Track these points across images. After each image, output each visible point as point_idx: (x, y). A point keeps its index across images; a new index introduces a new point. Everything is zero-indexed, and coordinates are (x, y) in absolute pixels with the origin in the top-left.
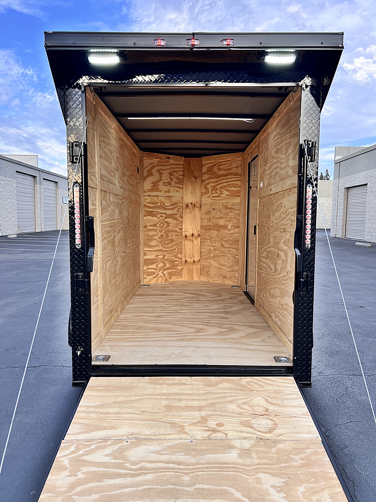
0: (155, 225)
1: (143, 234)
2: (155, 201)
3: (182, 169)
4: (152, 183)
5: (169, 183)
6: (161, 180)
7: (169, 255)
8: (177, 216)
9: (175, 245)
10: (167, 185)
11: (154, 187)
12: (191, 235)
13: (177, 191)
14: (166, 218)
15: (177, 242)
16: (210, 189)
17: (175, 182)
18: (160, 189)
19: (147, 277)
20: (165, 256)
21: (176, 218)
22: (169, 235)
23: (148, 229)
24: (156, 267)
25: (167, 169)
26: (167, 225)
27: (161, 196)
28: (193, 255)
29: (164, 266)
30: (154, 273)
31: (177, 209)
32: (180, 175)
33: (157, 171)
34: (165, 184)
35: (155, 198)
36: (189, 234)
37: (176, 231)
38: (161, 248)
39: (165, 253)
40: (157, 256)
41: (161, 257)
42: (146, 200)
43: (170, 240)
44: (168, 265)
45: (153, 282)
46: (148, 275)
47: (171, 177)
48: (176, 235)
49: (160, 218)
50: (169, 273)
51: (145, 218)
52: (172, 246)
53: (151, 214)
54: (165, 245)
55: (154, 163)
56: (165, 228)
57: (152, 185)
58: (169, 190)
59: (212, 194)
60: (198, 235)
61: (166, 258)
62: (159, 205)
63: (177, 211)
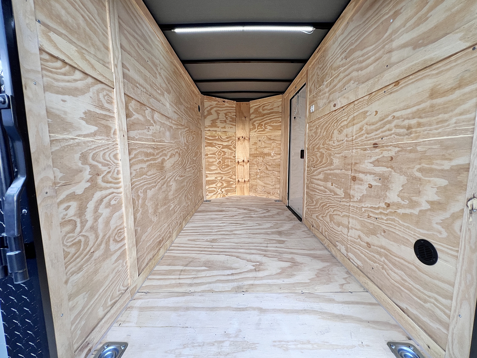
0: (214, 154)
1: (204, 160)
2: (214, 135)
3: (235, 111)
4: (211, 121)
5: (225, 121)
6: (218, 118)
7: (226, 177)
8: (232, 147)
9: (230, 169)
10: (223, 123)
11: (213, 124)
12: (242, 161)
13: (231, 128)
14: (222, 148)
15: (232, 167)
16: (257, 125)
17: (230, 121)
18: (218, 126)
19: (209, 194)
20: (222, 177)
21: (231, 148)
22: (225, 161)
23: (209, 157)
24: (216, 187)
25: (223, 110)
26: (224, 153)
27: (219, 131)
28: (244, 176)
29: (222, 185)
30: (214, 191)
31: (231, 141)
32: (233, 116)
33: (215, 111)
34: (222, 122)
35: (214, 132)
36: (240, 161)
37: (231, 159)
38: (220, 171)
39: (222, 176)
40: (216, 178)
41: (219, 178)
42: (206, 134)
43: (226, 165)
44: (225, 185)
45: (214, 198)
46: (210, 193)
47: (226, 116)
48: (231, 162)
49: (218, 148)
50: (226, 191)
51: (206, 148)
52: (228, 170)
53: (211, 145)
54: (222, 169)
55: (212, 105)
56: (222, 156)
57: (212, 122)
58: (225, 126)
59: (258, 129)
60: (247, 161)
61: (223, 179)
62: (217, 138)
63: (231, 143)
